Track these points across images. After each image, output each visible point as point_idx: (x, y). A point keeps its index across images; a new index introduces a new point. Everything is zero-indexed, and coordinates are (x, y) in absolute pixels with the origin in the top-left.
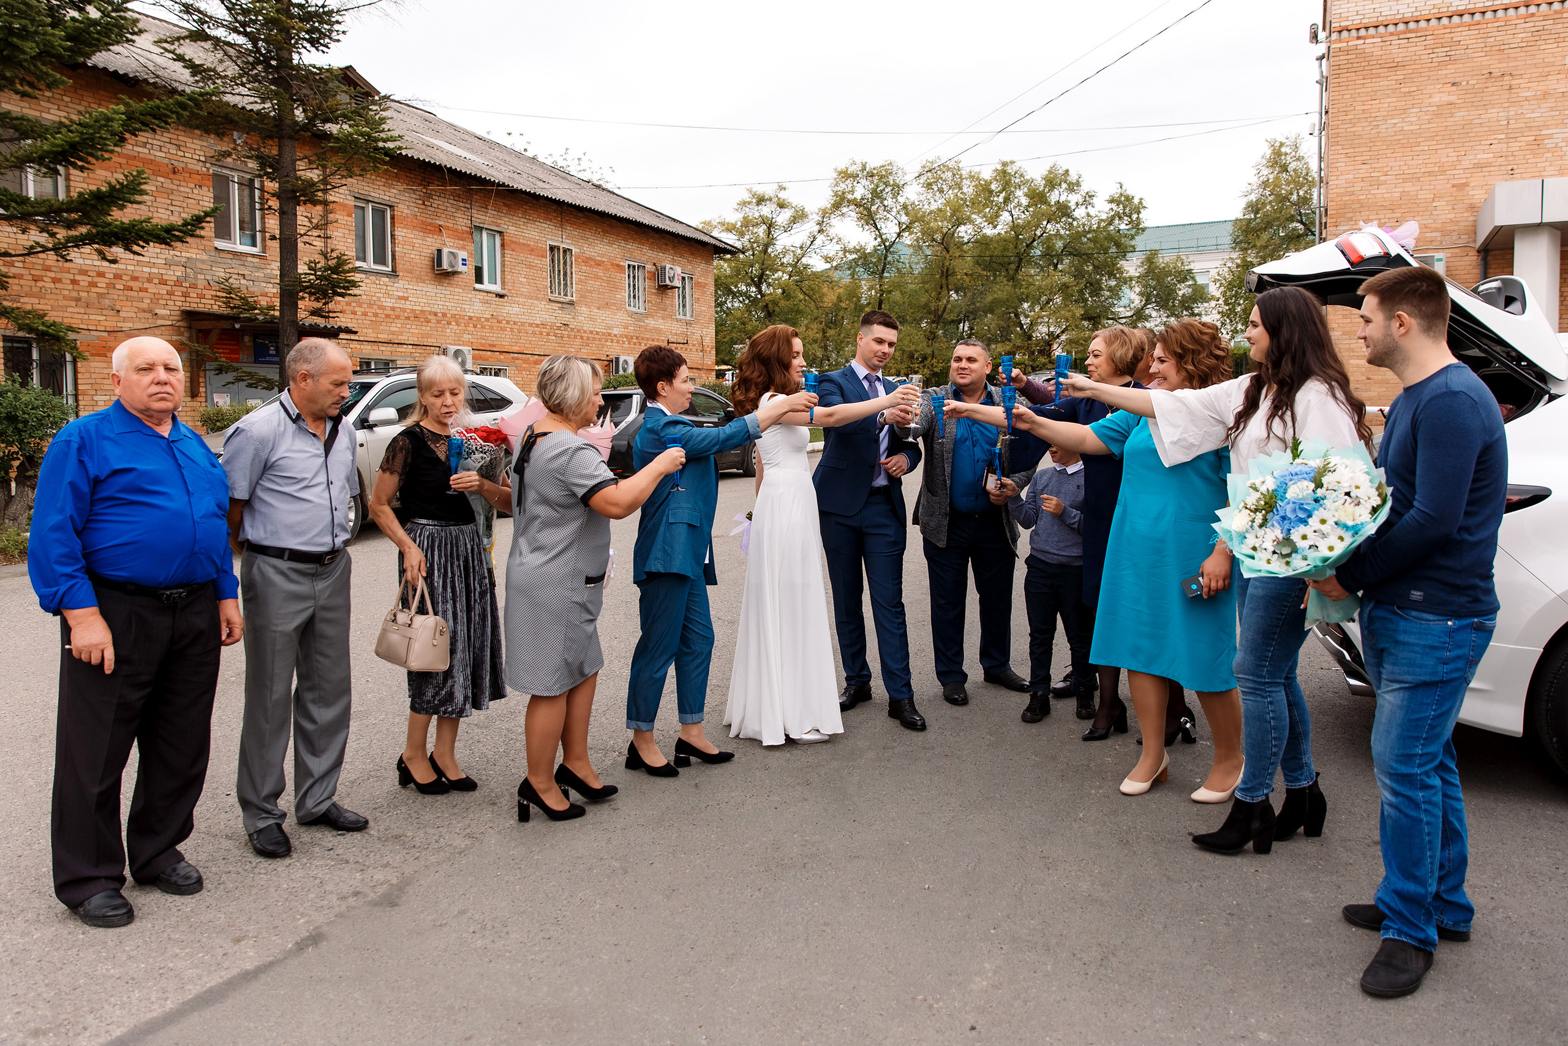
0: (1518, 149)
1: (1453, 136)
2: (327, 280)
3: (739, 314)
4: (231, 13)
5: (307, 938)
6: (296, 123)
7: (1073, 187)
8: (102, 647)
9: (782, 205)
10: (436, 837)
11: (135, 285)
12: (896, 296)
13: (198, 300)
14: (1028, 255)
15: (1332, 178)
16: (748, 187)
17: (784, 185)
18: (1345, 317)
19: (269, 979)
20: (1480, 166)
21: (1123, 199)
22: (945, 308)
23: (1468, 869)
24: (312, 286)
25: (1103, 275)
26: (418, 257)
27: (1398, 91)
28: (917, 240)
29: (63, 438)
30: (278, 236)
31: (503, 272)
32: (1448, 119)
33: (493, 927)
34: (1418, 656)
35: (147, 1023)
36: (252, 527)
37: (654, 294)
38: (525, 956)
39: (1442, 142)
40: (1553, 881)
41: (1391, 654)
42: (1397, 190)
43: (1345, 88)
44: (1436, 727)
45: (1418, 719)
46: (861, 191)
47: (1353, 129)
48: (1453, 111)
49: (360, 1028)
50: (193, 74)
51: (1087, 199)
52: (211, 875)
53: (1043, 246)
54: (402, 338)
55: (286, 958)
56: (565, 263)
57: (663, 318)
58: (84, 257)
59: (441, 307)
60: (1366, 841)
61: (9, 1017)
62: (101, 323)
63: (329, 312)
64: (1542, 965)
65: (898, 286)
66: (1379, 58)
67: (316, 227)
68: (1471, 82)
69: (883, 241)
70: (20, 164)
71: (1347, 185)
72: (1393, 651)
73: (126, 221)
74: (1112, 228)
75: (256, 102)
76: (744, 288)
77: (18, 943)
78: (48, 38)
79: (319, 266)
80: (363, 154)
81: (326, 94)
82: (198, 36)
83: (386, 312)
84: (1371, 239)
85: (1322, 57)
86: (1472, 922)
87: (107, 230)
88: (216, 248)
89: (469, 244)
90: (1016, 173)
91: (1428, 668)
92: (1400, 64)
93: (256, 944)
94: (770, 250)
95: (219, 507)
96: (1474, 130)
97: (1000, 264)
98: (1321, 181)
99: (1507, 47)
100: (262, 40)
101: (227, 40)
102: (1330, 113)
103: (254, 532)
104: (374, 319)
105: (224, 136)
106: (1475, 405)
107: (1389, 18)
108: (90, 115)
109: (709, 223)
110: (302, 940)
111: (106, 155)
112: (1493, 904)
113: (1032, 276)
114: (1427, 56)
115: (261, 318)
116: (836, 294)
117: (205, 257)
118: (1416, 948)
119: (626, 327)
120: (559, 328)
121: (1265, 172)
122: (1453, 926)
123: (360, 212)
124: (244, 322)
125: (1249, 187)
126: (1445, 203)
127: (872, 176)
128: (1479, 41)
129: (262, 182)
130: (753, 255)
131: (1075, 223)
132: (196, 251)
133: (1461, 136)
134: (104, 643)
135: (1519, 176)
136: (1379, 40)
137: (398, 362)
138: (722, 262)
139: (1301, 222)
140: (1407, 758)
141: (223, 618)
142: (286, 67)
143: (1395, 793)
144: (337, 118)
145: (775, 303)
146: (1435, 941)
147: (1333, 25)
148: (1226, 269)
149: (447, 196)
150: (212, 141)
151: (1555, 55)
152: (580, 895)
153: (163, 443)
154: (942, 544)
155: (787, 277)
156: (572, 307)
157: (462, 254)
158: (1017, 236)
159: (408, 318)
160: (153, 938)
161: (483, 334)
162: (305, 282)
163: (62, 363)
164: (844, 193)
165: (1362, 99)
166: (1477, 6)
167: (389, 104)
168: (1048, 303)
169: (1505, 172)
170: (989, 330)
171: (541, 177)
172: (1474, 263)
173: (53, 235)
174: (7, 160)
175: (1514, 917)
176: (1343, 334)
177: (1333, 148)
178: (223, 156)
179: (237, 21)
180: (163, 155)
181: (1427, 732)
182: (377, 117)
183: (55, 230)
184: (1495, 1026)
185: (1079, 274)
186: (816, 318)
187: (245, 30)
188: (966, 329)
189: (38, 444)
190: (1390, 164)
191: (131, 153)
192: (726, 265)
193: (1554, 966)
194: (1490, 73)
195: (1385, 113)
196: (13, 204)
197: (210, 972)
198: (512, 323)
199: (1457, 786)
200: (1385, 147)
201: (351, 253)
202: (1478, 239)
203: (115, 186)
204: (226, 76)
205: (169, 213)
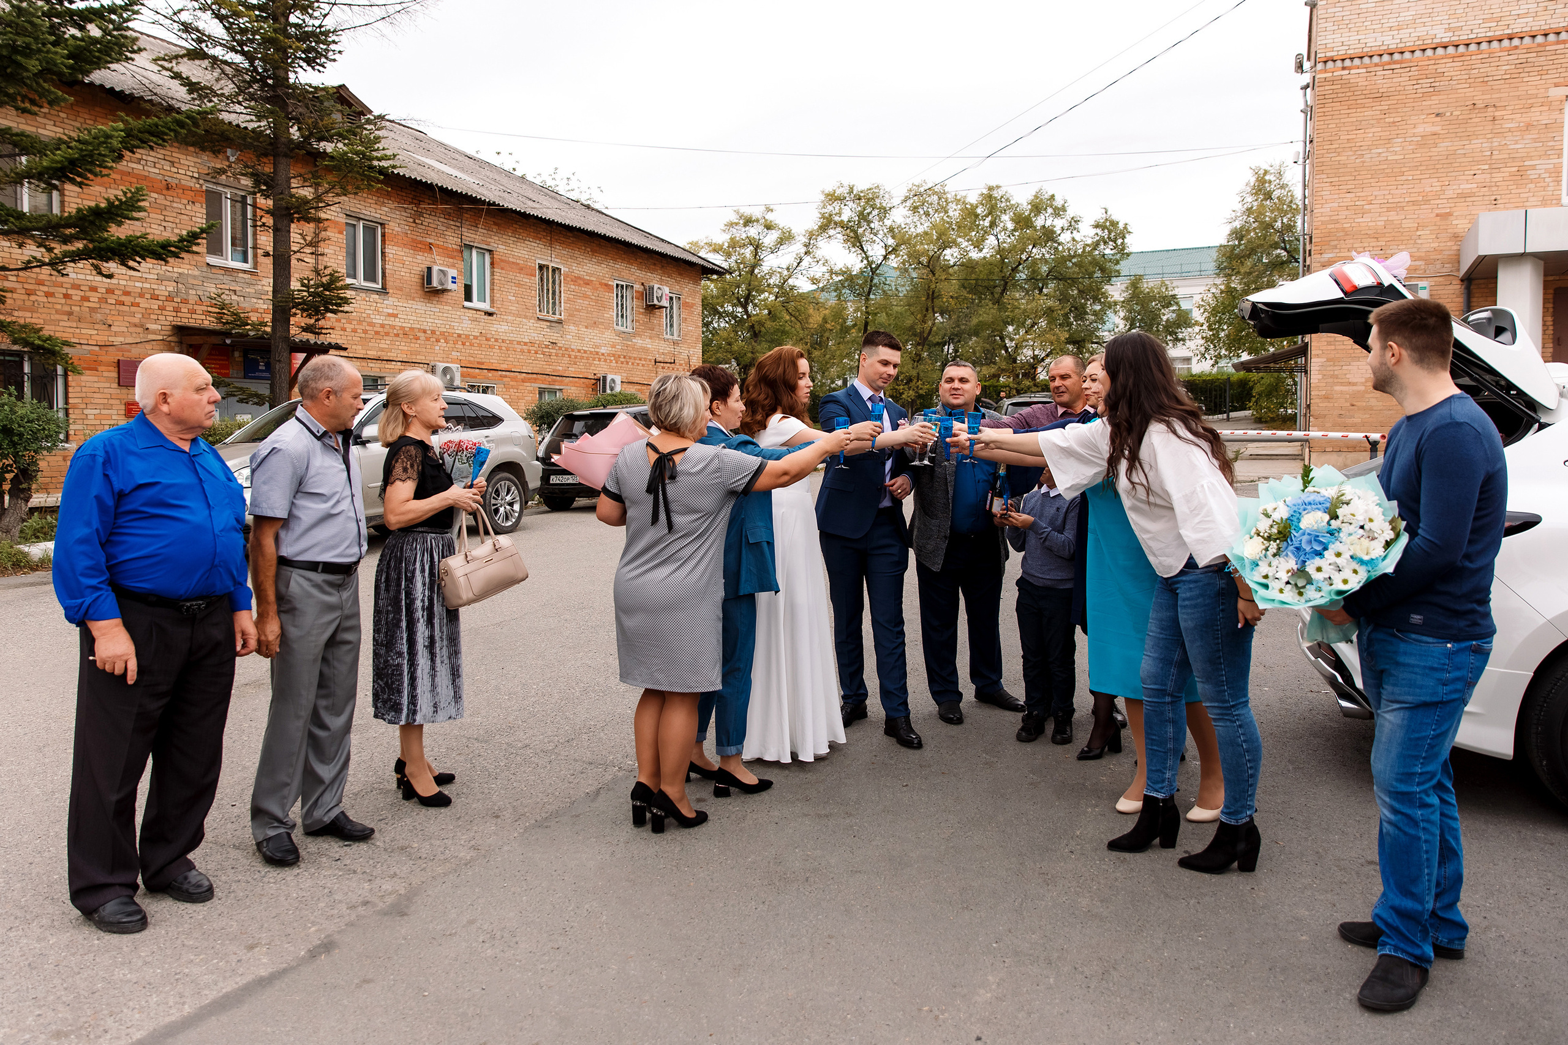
0: (1501, 179)
1: (1437, 166)
2: (320, 296)
3: (725, 334)
4: (229, 33)
5: (319, 946)
6: (292, 140)
7: (1059, 212)
8: (125, 658)
9: (769, 227)
10: (442, 849)
11: (127, 299)
12: (882, 318)
13: (189, 315)
14: (1013, 278)
15: (1317, 206)
16: (735, 209)
17: (771, 207)
18: (1329, 343)
19: (283, 985)
20: (1463, 196)
21: (1108, 224)
22: (931, 330)
23: (1464, 887)
24: (304, 302)
25: (1088, 300)
26: (408, 275)
27: (1382, 121)
28: (903, 263)
29: (88, 452)
30: (271, 253)
31: (492, 290)
32: (1432, 149)
33: (502, 937)
34: (1418, 677)
35: (166, 1026)
37: (642, 313)
38: (535, 965)
39: (1426, 172)
40: (1545, 901)
41: (1391, 675)
42: (1381, 219)
43: (1330, 117)
44: (1435, 746)
45: (1418, 739)
46: (848, 213)
47: (1338, 158)
48: (1437, 141)
49: (376, 1034)
50: (190, 92)
51: (1073, 223)
52: (220, 883)
53: (1028, 269)
54: (391, 355)
55: (299, 965)
56: (554, 282)
57: (651, 338)
58: (80, 272)
59: (430, 324)
60: (1360, 861)
61: (30, 1019)
62: (93, 337)
63: (322, 328)
64: (1536, 982)
65: (885, 308)
66: (1364, 88)
67: (310, 244)
68: (1455, 113)
69: (870, 264)
70: (18, 179)
71: (1333, 213)
72: (1393, 672)
73: (123, 237)
74: (1097, 252)
75: (252, 121)
76: (730, 308)
77: (35, 948)
78: (51, 55)
79: (312, 283)
80: (358, 172)
81: (324, 113)
82: (196, 55)
83: (375, 329)
84: (1364, 269)
85: (1307, 86)
86: (1466, 940)
87: (103, 245)
88: (208, 264)
89: (459, 262)
90: (1002, 197)
91: (1428, 689)
92: (1384, 95)
93: (269, 951)
94: (756, 271)
95: (238, 520)
96: (1458, 160)
97: (986, 287)
98: (1305, 208)
99: (1491, 78)
100: (259, 59)
101: (224, 58)
102: (1315, 142)
104: (363, 335)
105: (219, 153)
106: (1479, 436)
107: (1373, 49)
108: (89, 132)
109: (696, 244)
110: (315, 948)
111: (105, 171)
112: (1485, 923)
113: (1017, 300)
114: (1411, 87)
115: (252, 333)
116: (822, 315)
117: (196, 273)
118: (1412, 964)
119: (613, 346)
120: (547, 347)
121: (1249, 199)
122: (1448, 943)
123: (352, 229)
124: (235, 337)
125: (1234, 214)
126: (1428, 232)
127: (859, 199)
128: (1463, 73)
129: (255, 199)
130: (740, 276)
131: (1060, 248)
132: (188, 267)
133: (1445, 166)
134: (127, 654)
135: (1502, 206)
136: (1364, 70)
137: (387, 379)
138: (708, 283)
139: (1285, 249)
140: (1407, 777)
141: (237, 629)
142: (282, 85)
143: (1395, 811)
144: (332, 137)
145: (761, 323)
146: (1430, 957)
147: (1318, 56)
148: (1210, 295)
149: (438, 215)
150: (206, 158)
151: (1539, 87)
152: (587, 906)
153: (185, 457)
154: (936, 568)
155: (774, 298)
156: (560, 325)
157: (452, 272)
158: (1002, 259)
159: (397, 335)
160: (168, 944)
161: (472, 352)
162: (298, 298)
163: (53, 376)
164: (831, 215)
165: (1347, 129)
166: (1461, 38)
167: (384, 123)
168: (1033, 326)
169: (1488, 202)
170: (974, 352)
171: (531, 196)
172: (1457, 292)
173: (50, 250)
174: (7, 176)
175: (1507, 937)
176: (1327, 361)
177: (1318, 177)
178: (218, 173)
179: (234, 40)
180: (157, 171)
181: (1426, 751)
182: (372, 137)
183: (53, 245)
184: (1491, 1042)
185: (1064, 298)
186: (802, 339)
187: (243, 49)
188: (950, 351)
189: (33, 456)
190: (1374, 193)
191: (125, 169)
192: (712, 286)
193: (1547, 984)
194: (1474, 104)
195: (1370, 143)
196: (12, 219)
197: (225, 978)
198: (500, 341)
199: (1453, 805)
200: (1370, 176)
201: (343, 270)
202: (1461, 268)
203: (113, 203)
204: (223, 95)
205: (163, 229)
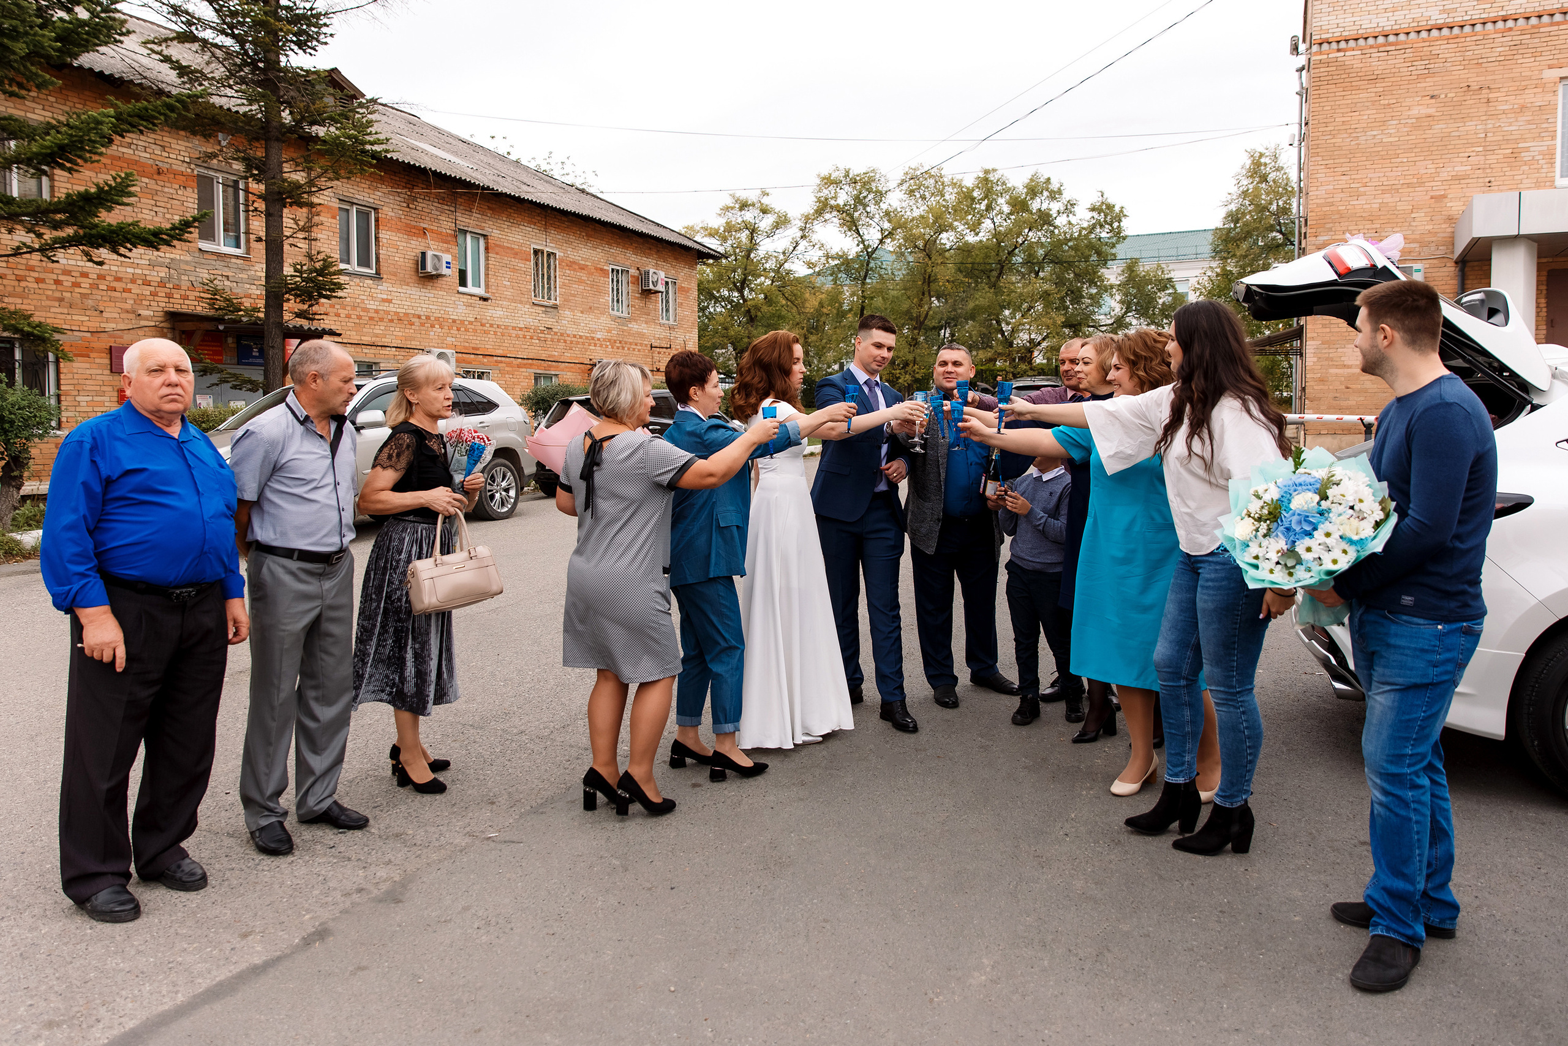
0: (1496, 161)
1: (1432, 149)
2: (313, 282)
3: (721, 319)
4: (219, 15)
5: (314, 934)
6: (283, 124)
7: (1054, 195)
8: (113, 645)
9: (765, 211)
10: (437, 836)
11: (119, 285)
12: (878, 302)
13: (181, 301)
14: (1010, 262)
15: (1312, 189)
16: (731, 192)
17: (768, 191)
18: (1324, 326)
19: (277, 973)
20: (1458, 178)
21: (1104, 207)
22: (927, 314)
23: (1455, 866)
24: (297, 288)
25: (1084, 283)
26: (402, 260)
27: (1377, 103)
28: (899, 247)
29: (78, 438)
30: (264, 238)
31: (487, 275)
32: (1427, 132)
33: (497, 923)
34: (1409, 659)
35: (159, 1015)
36: (261, 528)
37: (638, 298)
39: (1421, 154)
40: (1536, 881)
41: (1382, 657)
42: (1376, 201)
43: (1325, 99)
44: (1426, 727)
45: (1409, 720)
46: (843, 197)
47: (1333, 141)
48: (1431, 123)
49: (370, 1021)
50: (180, 75)
51: (1069, 207)
53: (1024, 253)
54: (386, 341)
55: (294, 953)
56: (549, 267)
57: (646, 323)
58: (71, 259)
59: (424, 310)
60: (1352, 842)
61: (22, 1009)
62: (84, 324)
63: (315, 314)
64: (1526, 961)
65: (881, 292)
66: (1359, 70)
67: (303, 229)
68: (1450, 95)
69: (866, 248)
70: (6, 165)
71: (1327, 196)
72: (1384, 654)
73: (114, 222)
74: (1093, 236)
75: (243, 104)
76: (726, 293)
77: (27, 938)
78: (38, 38)
79: (305, 268)
80: (350, 157)
81: (316, 97)
82: (185, 38)
83: (370, 315)
84: (1358, 251)
85: (1302, 69)
86: (1457, 920)
87: (94, 232)
88: (200, 249)
89: (453, 247)
90: (998, 180)
91: (1419, 671)
92: (1379, 77)
93: (263, 939)
94: (752, 255)
95: (228, 507)
96: (1452, 143)
97: (982, 271)
98: (1300, 191)
99: (1485, 60)
100: (250, 42)
101: (215, 41)
102: (1310, 124)
103: (263, 532)
104: (358, 321)
105: (210, 137)
106: (1469, 416)
107: (1368, 31)
108: (79, 117)
109: (691, 228)
110: (309, 935)
111: (96, 158)
112: (1477, 903)
113: (1013, 283)
114: (1406, 69)
115: (245, 319)
116: (818, 300)
117: (189, 258)
118: (1404, 944)
119: (609, 331)
120: (542, 332)
121: (1245, 182)
122: (1440, 923)
123: (344, 214)
124: (228, 323)
125: (1229, 197)
126: (1423, 214)
127: (855, 183)
128: (1457, 54)
129: (247, 184)
130: (736, 260)
131: (1056, 231)
132: (180, 252)
133: (1440, 148)
134: (115, 642)
135: (1496, 188)
136: (1359, 52)
137: (381, 365)
138: (704, 267)
139: (1280, 232)
140: (1397, 758)
141: (229, 617)
142: (274, 68)
143: (1386, 793)
144: (324, 120)
145: (757, 308)
146: (1422, 937)
147: (1314, 38)
148: (1206, 278)
149: (432, 199)
150: (197, 143)
151: (1532, 69)
152: (582, 892)
153: (173, 444)
154: (930, 551)
155: (770, 282)
156: (556, 310)
157: (446, 257)
158: (999, 243)
159: (391, 321)
160: (161, 933)
161: (467, 337)
162: (291, 284)
163: (45, 363)
164: (826, 199)
165: (1342, 111)
166: (1456, 19)
167: (376, 107)
168: (1029, 310)
169: (1483, 185)
170: (971, 337)
171: (525, 181)
172: (1452, 274)
173: (39, 236)
175: (1498, 916)
176: (1322, 344)
177: (1313, 159)
178: (210, 157)
179: (224, 23)
180: (148, 156)
181: (1417, 733)
182: (364, 120)
183: (42, 231)
184: (1481, 1020)
185: (1060, 282)
186: (798, 324)
187: (233, 32)
188: (947, 335)
189: (24, 444)
190: (1369, 176)
191: (116, 154)
192: (708, 270)
193: (1538, 962)
194: (1469, 86)
195: (1365, 125)
197: (218, 966)
198: (495, 326)
199: (1444, 786)
200: (1365, 159)
201: (336, 256)
202: (1455, 250)
203: (103, 188)
204: (213, 78)
205: (154, 214)
